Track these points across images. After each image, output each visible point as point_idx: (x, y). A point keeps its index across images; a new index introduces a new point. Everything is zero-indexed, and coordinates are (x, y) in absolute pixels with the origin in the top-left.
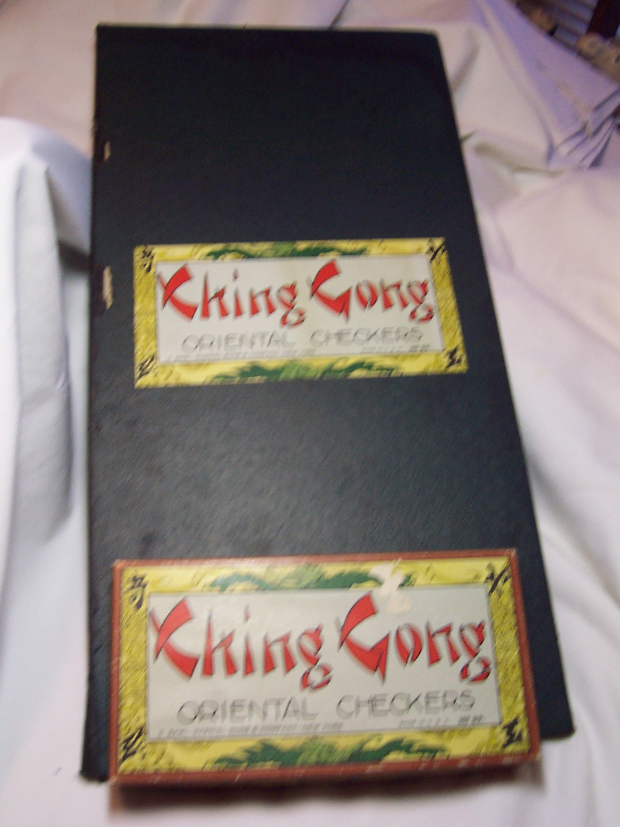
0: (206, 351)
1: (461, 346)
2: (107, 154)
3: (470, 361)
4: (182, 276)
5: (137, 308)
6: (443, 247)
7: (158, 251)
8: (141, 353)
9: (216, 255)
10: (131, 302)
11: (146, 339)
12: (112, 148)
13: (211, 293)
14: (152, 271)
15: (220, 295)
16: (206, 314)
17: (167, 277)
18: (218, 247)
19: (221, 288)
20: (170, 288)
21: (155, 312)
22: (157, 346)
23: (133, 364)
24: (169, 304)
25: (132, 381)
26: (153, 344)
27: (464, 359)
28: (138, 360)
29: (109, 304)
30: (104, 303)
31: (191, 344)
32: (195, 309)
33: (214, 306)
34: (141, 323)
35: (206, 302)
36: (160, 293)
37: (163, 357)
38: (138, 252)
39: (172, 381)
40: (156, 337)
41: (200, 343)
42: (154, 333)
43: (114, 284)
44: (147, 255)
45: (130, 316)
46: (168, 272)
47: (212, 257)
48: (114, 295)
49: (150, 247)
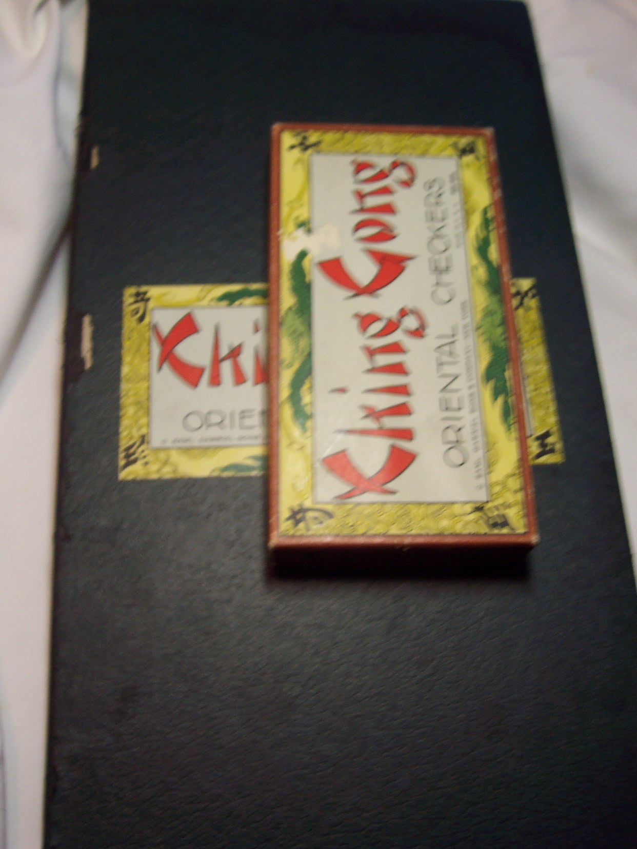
0: (214, 432)
1: (555, 429)
2: (95, 162)
3: (567, 450)
4: (187, 327)
5: (125, 370)
6: (534, 291)
7: (154, 292)
8: (128, 432)
9: (231, 298)
10: (118, 362)
11: (136, 413)
12: (101, 154)
13: (224, 351)
14: (147, 320)
15: (235, 353)
16: (215, 380)
17: (165, 329)
18: (235, 288)
19: (236, 344)
20: (169, 343)
21: (148, 377)
22: (148, 425)
23: (116, 448)
24: (166, 367)
25: (115, 470)
26: (144, 421)
27: (559, 446)
28: (124, 443)
29: (88, 364)
30: (82, 362)
31: (194, 421)
32: (201, 371)
33: (226, 368)
34: (129, 391)
35: (217, 361)
36: (156, 350)
37: (156, 441)
38: (129, 292)
39: (167, 473)
40: (148, 412)
41: (206, 422)
42: (145, 407)
43: (95, 338)
44: (142, 298)
45: (114, 381)
46: (166, 321)
47: (224, 303)
48: (95, 351)
49: (143, 289)
